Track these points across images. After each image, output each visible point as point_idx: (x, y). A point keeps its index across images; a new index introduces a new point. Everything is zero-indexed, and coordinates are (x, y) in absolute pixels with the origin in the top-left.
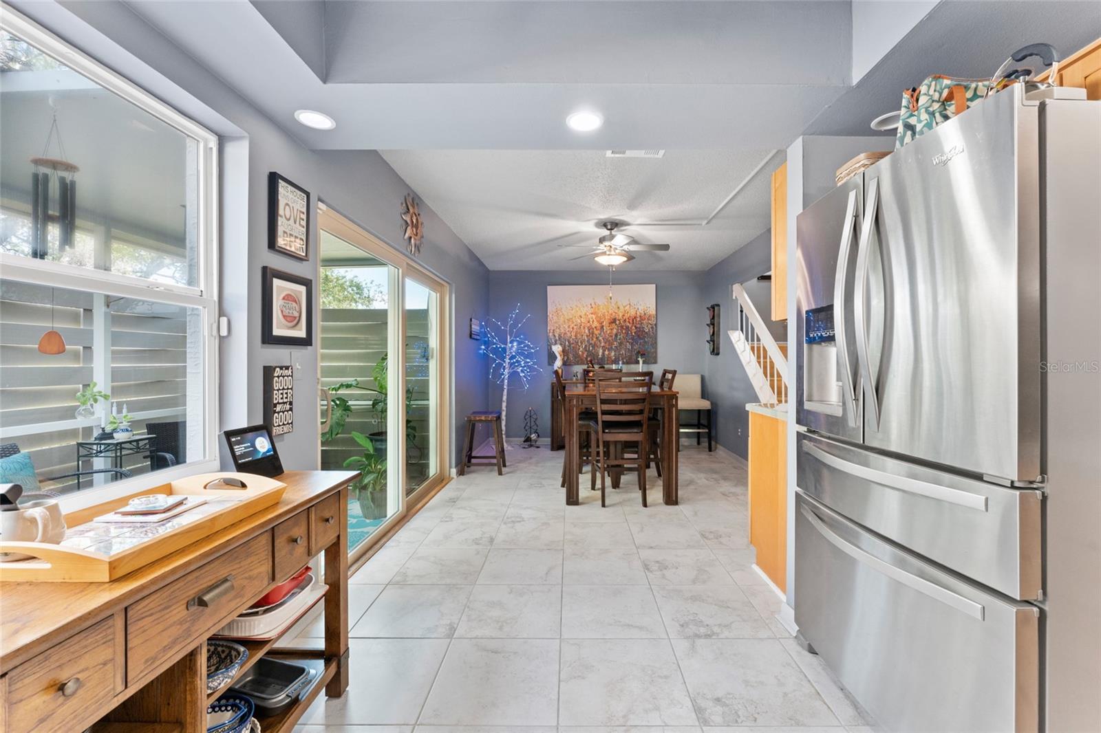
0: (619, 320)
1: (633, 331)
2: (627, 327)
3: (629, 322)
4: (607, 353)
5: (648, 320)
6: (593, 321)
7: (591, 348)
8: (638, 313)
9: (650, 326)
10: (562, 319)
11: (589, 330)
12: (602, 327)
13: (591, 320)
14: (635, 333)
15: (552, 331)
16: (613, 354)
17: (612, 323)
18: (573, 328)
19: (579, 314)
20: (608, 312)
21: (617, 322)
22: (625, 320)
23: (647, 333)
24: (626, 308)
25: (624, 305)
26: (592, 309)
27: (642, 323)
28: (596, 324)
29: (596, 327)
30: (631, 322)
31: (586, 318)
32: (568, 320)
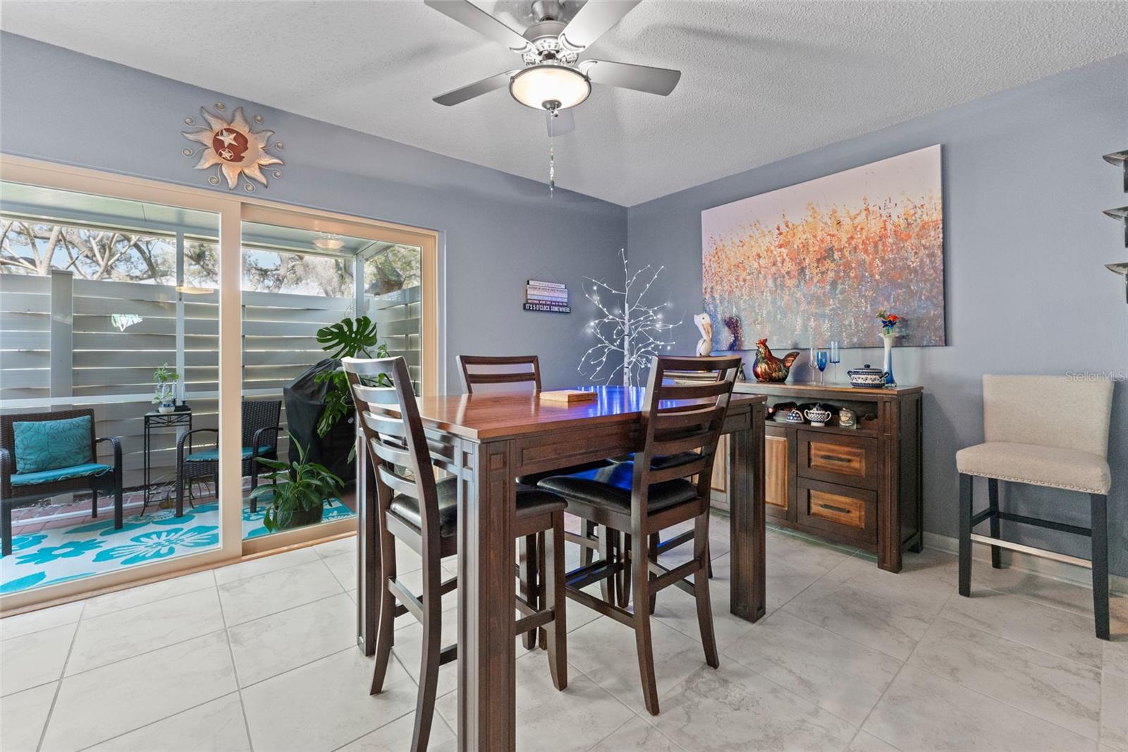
0: (840, 250)
1: (876, 271)
2: (861, 263)
3: (866, 251)
4: (812, 323)
5: (919, 237)
6: (783, 261)
7: (779, 316)
8: (890, 227)
9: (923, 252)
10: (725, 266)
11: (775, 280)
12: (802, 270)
13: (779, 259)
14: (881, 274)
15: (709, 290)
16: (826, 325)
17: (824, 258)
18: (745, 280)
19: (756, 250)
20: (815, 237)
21: (836, 256)
22: (855, 249)
23: (915, 271)
24: (857, 221)
25: (853, 213)
26: (781, 237)
27: (899, 249)
28: (789, 266)
29: (788, 273)
30: (871, 248)
31: (770, 257)
32: (737, 266)
